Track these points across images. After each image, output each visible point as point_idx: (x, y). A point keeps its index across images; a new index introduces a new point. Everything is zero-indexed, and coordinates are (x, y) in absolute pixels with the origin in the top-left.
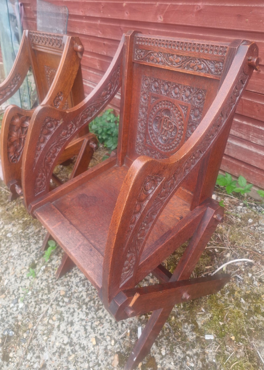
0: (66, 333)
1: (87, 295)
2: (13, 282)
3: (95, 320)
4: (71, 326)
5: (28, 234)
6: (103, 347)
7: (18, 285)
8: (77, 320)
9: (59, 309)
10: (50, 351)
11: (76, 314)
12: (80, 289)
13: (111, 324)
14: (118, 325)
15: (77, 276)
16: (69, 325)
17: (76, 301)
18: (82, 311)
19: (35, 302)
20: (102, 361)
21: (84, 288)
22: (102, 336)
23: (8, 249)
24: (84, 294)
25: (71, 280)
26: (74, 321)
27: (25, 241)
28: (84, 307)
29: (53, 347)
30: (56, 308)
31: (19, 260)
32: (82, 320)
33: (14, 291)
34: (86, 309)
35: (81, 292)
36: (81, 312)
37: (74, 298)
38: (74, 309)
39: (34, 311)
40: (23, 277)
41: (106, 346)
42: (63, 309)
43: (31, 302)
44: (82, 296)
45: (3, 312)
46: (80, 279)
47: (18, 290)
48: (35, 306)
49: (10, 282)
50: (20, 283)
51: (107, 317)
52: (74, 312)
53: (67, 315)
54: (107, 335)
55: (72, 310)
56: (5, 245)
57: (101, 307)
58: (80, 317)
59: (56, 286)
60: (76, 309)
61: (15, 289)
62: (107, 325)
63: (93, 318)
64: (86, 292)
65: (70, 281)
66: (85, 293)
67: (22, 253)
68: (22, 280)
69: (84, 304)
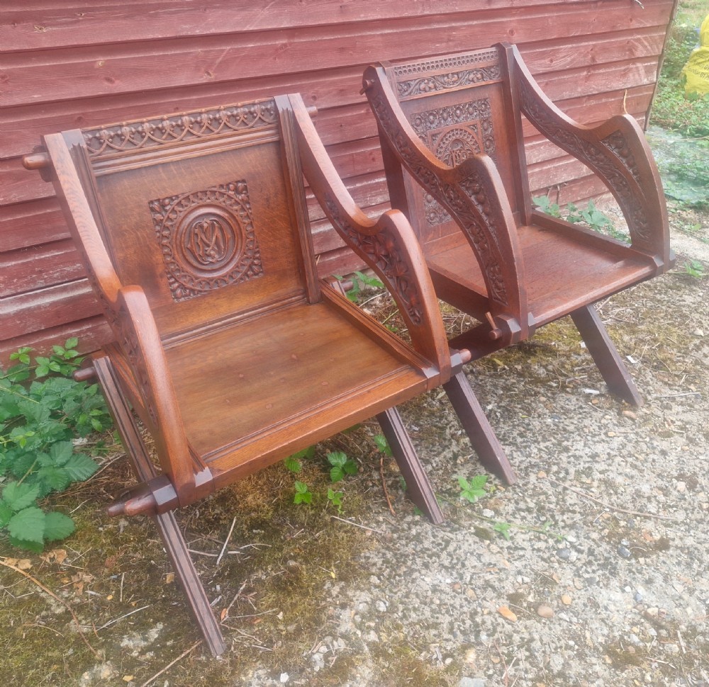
0: (610, 461)
1: (545, 440)
2: (524, 563)
3: (582, 433)
4: (599, 456)
5: (386, 561)
6: (616, 428)
7: (528, 553)
8: (587, 450)
9: (572, 477)
10: (638, 481)
11: (577, 453)
12: (535, 451)
13: (584, 418)
14: (585, 412)
15: (512, 455)
16: (597, 459)
17: (556, 456)
18: (572, 446)
19: (563, 514)
20: (633, 430)
21: (533, 446)
22: (602, 428)
23: (428, 600)
24: (542, 445)
25: (517, 465)
26: (590, 454)
27: (409, 563)
28: (565, 443)
29: (632, 477)
30: (570, 480)
31: (466, 563)
32: (585, 445)
33: (543, 559)
34: (568, 441)
35: (540, 450)
36: (575, 448)
37: (550, 458)
38: (569, 457)
39: (579, 513)
40: (509, 548)
41: (614, 425)
42: (572, 470)
43: (563, 521)
44: (546, 447)
45: (589, 570)
46: (516, 451)
47: (539, 550)
48: (570, 514)
49: (523, 570)
50: (523, 549)
51: (575, 422)
52: (574, 456)
53: (582, 463)
54: (600, 422)
55: (572, 459)
56: (415, 609)
57: (561, 428)
58: (582, 448)
59: (530, 486)
60: (570, 454)
61: (539, 556)
62: (587, 422)
63: (579, 435)
64: (539, 443)
65: (519, 466)
66: (541, 443)
67: (446, 563)
68: (516, 548)
69: (560, 444)
